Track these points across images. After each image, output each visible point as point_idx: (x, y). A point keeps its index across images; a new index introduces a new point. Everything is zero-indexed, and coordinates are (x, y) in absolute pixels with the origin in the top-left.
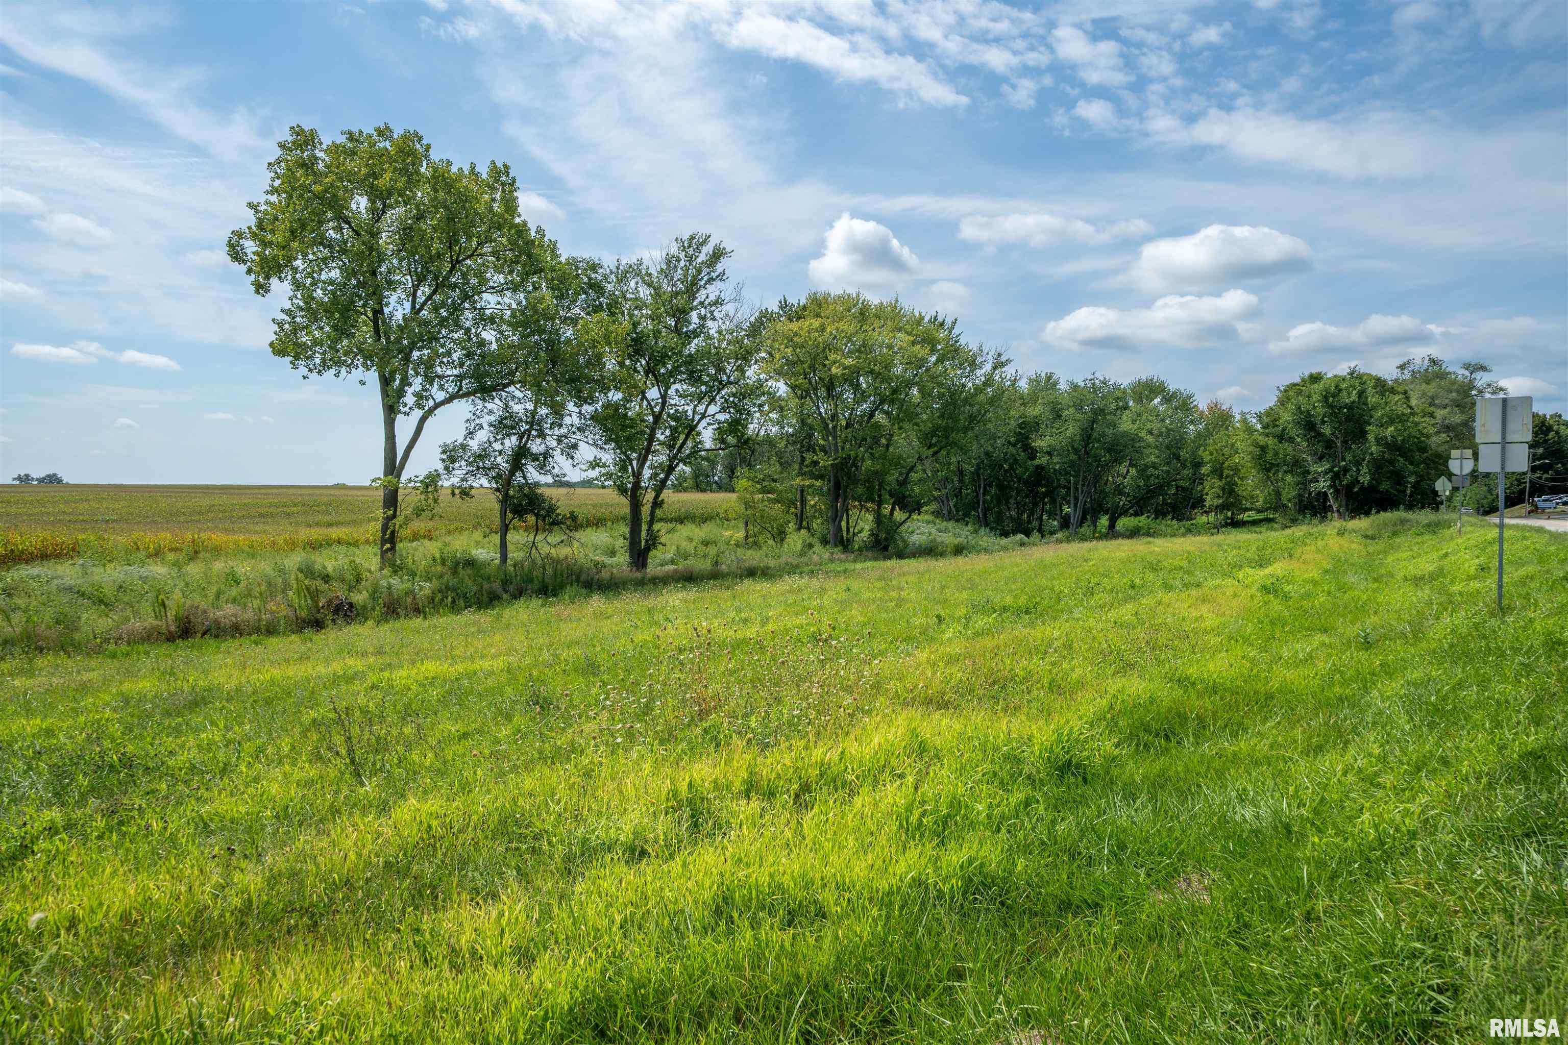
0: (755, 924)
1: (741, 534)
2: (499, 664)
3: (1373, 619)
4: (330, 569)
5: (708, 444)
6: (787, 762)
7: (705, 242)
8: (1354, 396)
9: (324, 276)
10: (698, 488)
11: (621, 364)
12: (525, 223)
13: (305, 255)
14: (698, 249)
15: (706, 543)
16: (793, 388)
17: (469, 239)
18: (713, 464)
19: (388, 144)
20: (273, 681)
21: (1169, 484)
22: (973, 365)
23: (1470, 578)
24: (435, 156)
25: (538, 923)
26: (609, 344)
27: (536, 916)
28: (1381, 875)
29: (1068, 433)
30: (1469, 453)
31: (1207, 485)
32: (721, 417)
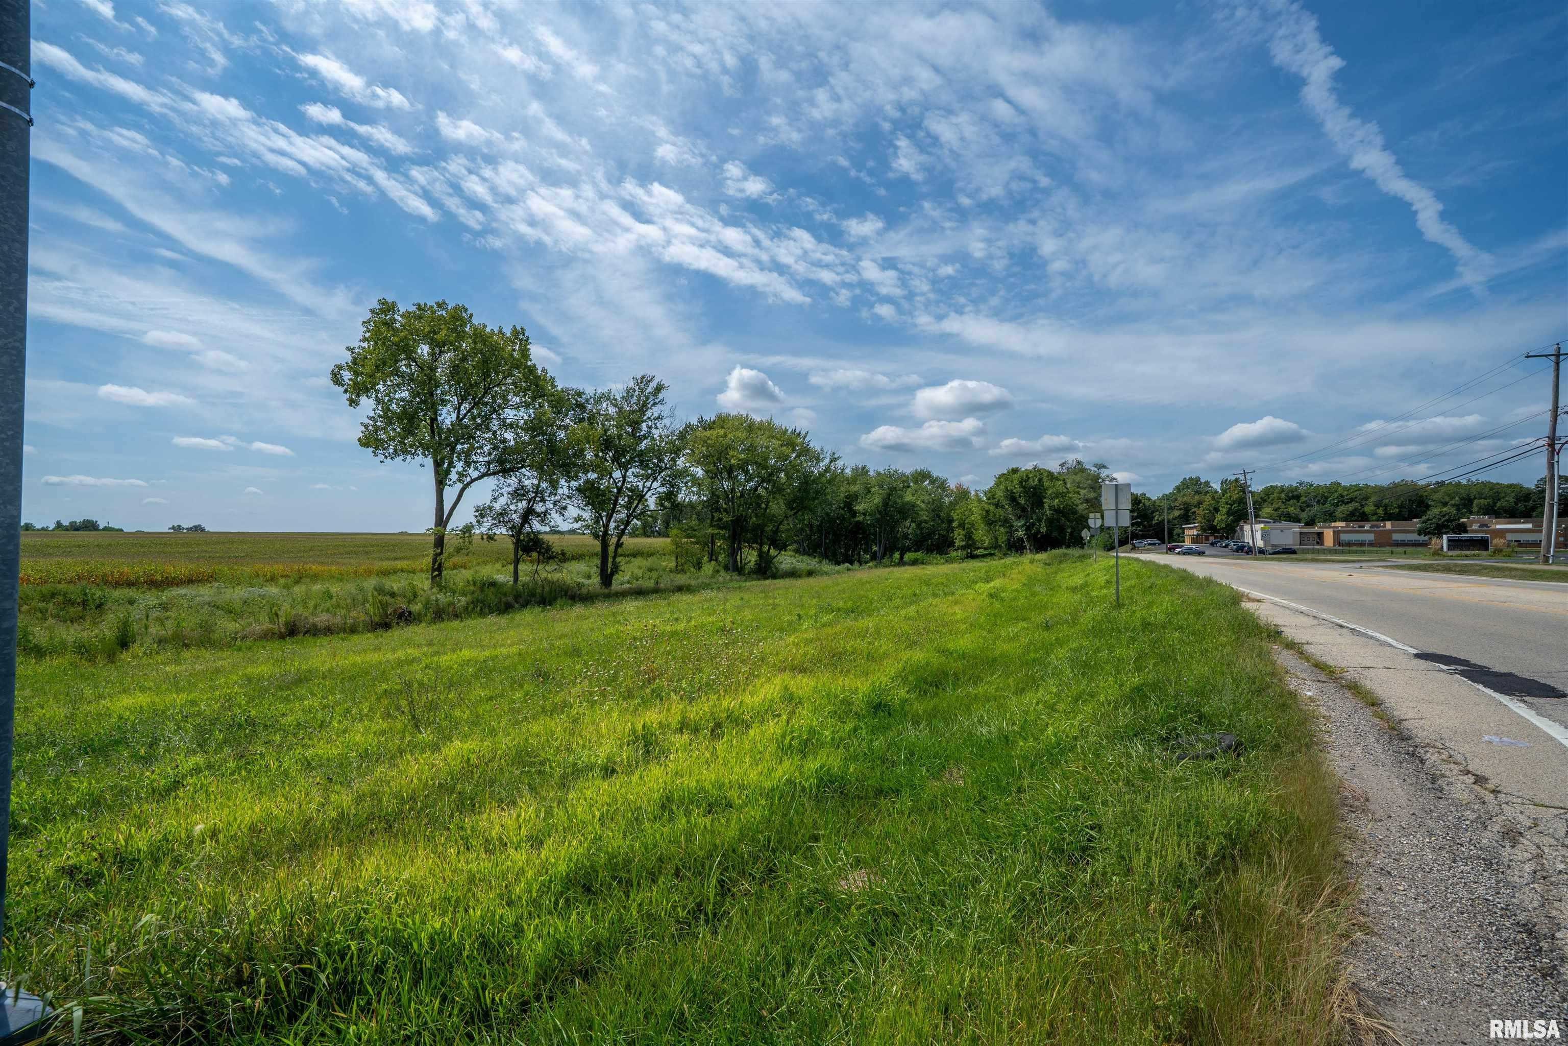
0: (688, 814)
1: (673, 564)
2: (514, 650)
3: (1051, 612)
4: (395, 588)
5: (652, 507)
6: (706, 709)
7: (651, 380)
8: (1036, 482)
9: (397, 396)
10: (646, 534)
11: (597, 456)
12: (534, 365)
13: (385, 381)
14: (647, 384)
15: (650, 570)
16: (707, 472)
17: (497, 373)
18: (655, 519)
19: (444, 313)
20: (354, 665)
21: (934, 533)
22: (818, 460)
23: (1101, 588)
24: (475, 321)
25: (544, 820)
26: (589, 443)
27: (542, 815)
28: (1059, 763)
29: (876, 502)
30: (1098, 515)
31: (956, 533)
32: (661, 490)
